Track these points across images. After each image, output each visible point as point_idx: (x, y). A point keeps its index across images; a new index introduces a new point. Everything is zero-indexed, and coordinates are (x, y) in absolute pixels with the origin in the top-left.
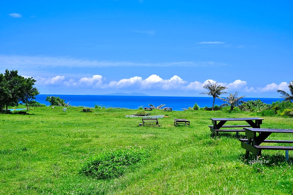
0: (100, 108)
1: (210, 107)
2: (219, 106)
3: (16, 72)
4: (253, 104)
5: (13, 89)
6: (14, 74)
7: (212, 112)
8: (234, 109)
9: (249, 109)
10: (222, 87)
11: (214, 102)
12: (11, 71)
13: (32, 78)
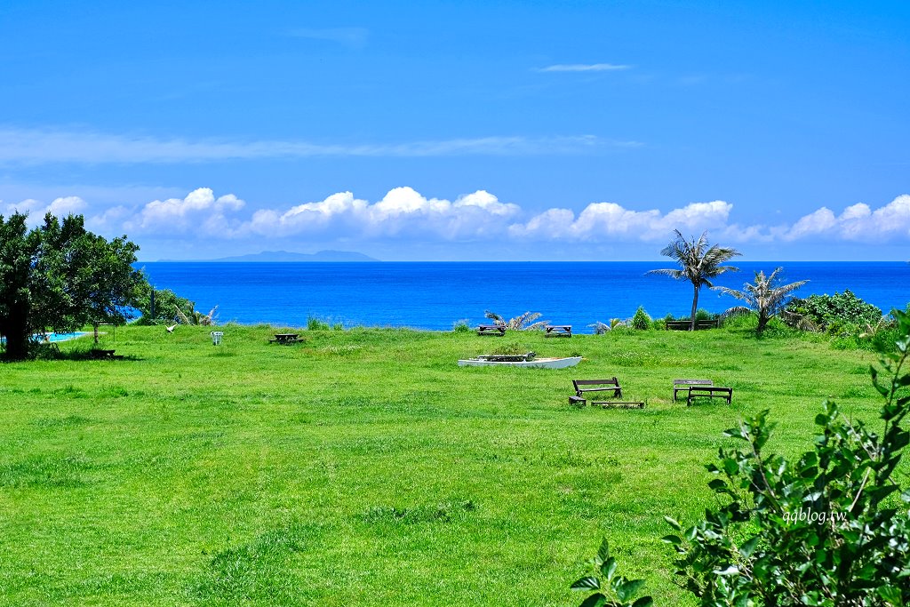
0: (324, 328)
1: (682, 317)
2: (710, 313)
3: (81, 220)
4: (830, 306)
5: (77, 280)
6: (74, 227)
7: (692, 333)
8: (768, 323)
9: (819, 322)
10: (723, 251)
11: (695, 302)
12: (67, 218)
13: (125, 237)
